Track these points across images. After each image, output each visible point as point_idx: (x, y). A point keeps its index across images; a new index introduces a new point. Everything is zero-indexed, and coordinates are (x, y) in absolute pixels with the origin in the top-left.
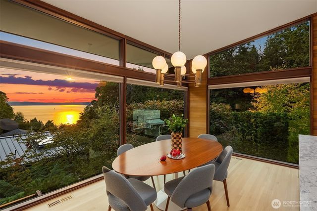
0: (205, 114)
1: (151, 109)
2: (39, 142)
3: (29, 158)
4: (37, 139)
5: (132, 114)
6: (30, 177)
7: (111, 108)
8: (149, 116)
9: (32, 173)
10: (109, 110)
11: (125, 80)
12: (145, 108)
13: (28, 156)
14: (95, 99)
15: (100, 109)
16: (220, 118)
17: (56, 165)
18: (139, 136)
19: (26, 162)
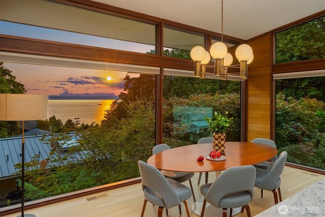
0: (269, 113)
1: (197, 106)
2: (63, 144)
3: (53, 161)
4: (61, 140)
5: (172, 113)
6: (56, 182)
7: (145, 104)
8: (194, 115)
9: (58, 178)
10: (142, 106)
11: (161, 71)
12: (188, 104)
13: (52, 160)
14: (124, 92)
15: (131, 105)
16: (299, 119)
17: (83, 172)
18: (180, 141)
19: (51, 166)
